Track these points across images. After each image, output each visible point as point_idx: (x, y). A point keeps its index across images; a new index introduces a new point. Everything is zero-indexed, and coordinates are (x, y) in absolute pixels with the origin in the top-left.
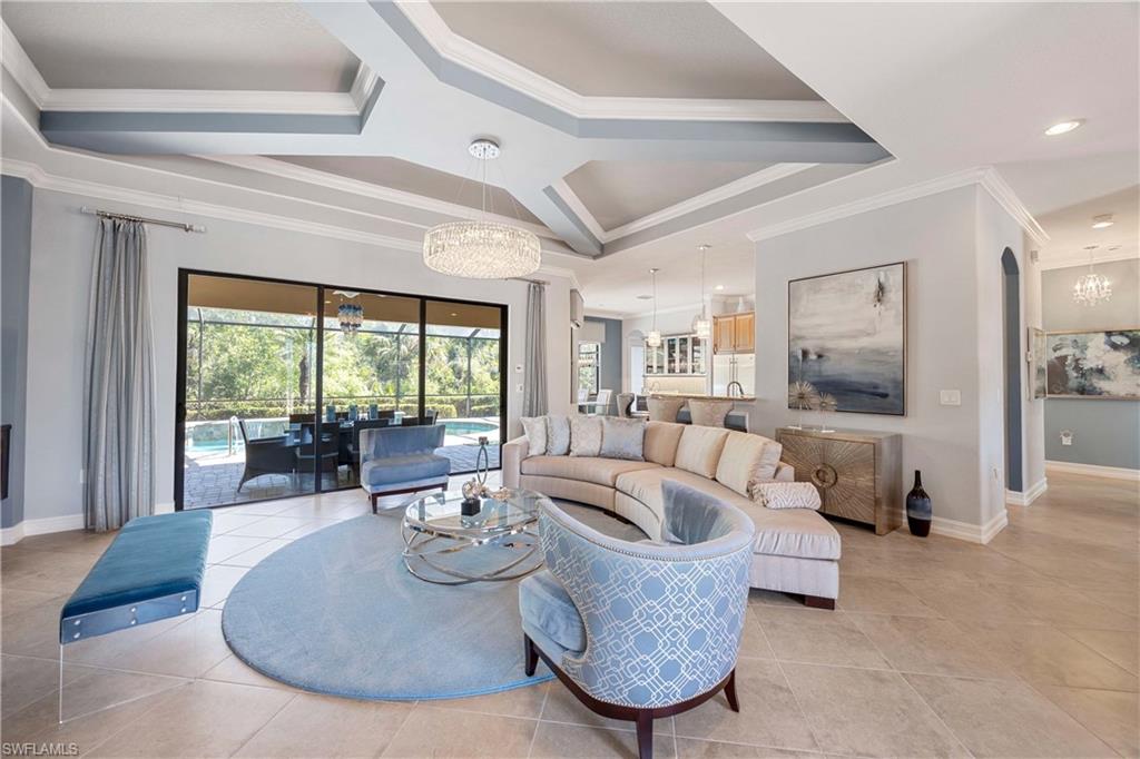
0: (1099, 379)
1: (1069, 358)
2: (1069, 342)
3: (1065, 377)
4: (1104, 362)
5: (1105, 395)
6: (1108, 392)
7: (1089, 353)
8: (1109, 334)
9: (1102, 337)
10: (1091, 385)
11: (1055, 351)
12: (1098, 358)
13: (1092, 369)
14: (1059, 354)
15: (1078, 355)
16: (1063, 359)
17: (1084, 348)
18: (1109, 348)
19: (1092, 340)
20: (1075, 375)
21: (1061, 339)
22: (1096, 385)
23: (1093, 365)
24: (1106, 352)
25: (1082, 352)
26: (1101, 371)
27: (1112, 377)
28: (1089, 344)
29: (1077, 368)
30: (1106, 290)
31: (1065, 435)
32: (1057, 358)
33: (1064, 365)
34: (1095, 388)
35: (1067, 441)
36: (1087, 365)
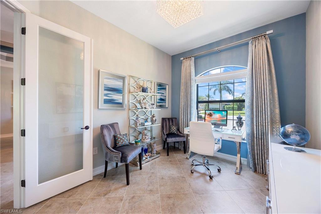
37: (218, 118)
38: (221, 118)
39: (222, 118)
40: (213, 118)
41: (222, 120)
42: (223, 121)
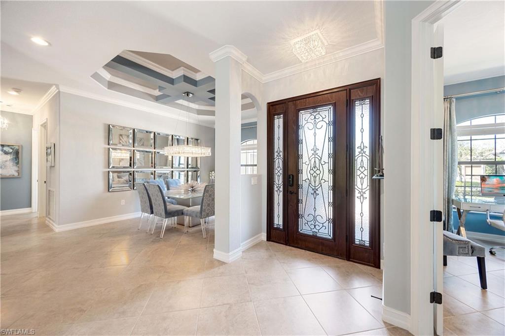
8: (3, 146)
18: (2, 153)
30: (5, 125)
37: (496, 184)
38: (499, 184)
39: (502, 184)
40: (488, 184)
41: (500, 187)
42: (502, 189)
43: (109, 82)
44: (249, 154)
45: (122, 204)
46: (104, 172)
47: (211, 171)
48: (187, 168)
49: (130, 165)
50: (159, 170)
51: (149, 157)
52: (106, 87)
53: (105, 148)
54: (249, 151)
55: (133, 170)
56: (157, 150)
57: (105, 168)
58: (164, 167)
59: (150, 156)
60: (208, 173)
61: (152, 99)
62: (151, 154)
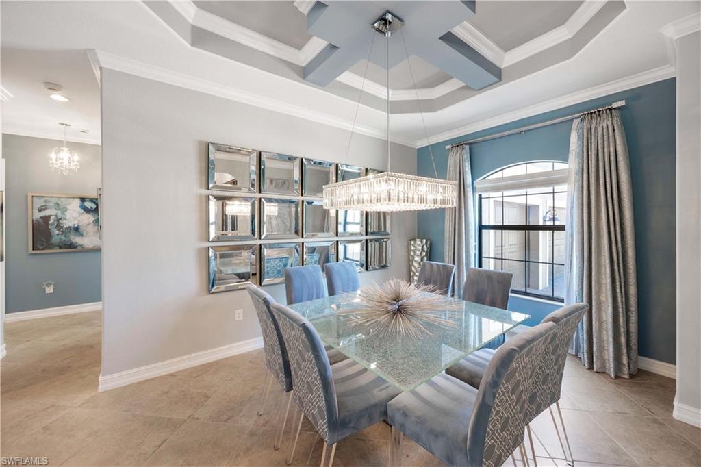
0: (75, 236)
1: (52, 217)
2: (52, 204)
3: (48, 235)
4: (79, 221)
5: (79, 248)
6: (81, 246)
7: (68, 215)
8: (83, 200)
9: (78, 202)
10: (70, 240)
11: (40, 210)
12: (75, 219)
13: (70, 227)
14: (43, 214)
15: (60, 215)
16: (47, 219)
17: (64, 210)
18: (82, 211)
19: (70, 204)
20: (57, 232)
21: (45, 201)
22: (73, 240)
23: (71, 224)
24: (80, 214)
25: (63, 213)
26: (77, 229)
27: (84, 234)
28: (68, 207)
29: (58, 227)
30: (75, 163)
31: (47, 285)
32: (41, 217)
33: (48, 224)
34: (72, 243)
35: (49, 290)
36: (66, 224)
43: (193, 27)
44: (492, 200)
45: (237, 319)
46: (200, 250)
47: (414, 239)
48: (367, 234)
49: (253, 232)
50: (310, 241)
51: (290, 212)
52: (186, 40)
53: (201, 196)
54: (492, 194)
55: (258, 242)
56: (307, 198)
57: (201, 240)
58: (319, 234)
59: (293, 210)
60: (406, 243)
61: (294, 74)
62: (293, 205)
